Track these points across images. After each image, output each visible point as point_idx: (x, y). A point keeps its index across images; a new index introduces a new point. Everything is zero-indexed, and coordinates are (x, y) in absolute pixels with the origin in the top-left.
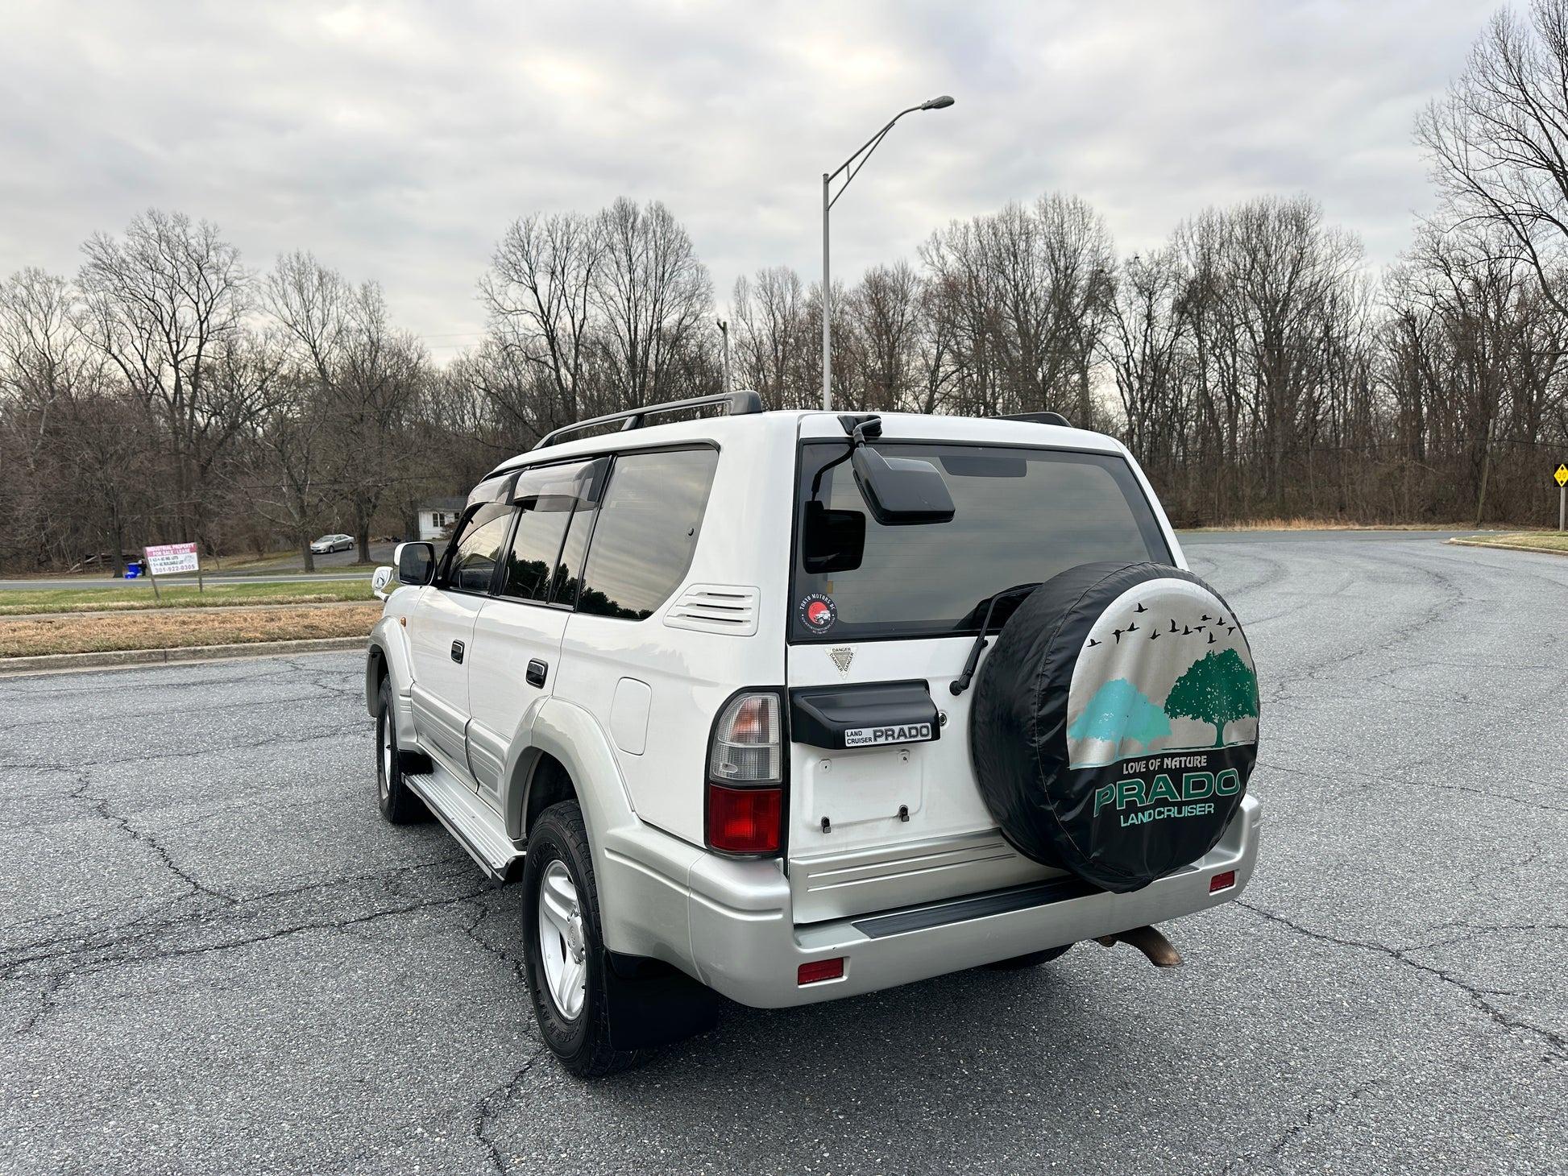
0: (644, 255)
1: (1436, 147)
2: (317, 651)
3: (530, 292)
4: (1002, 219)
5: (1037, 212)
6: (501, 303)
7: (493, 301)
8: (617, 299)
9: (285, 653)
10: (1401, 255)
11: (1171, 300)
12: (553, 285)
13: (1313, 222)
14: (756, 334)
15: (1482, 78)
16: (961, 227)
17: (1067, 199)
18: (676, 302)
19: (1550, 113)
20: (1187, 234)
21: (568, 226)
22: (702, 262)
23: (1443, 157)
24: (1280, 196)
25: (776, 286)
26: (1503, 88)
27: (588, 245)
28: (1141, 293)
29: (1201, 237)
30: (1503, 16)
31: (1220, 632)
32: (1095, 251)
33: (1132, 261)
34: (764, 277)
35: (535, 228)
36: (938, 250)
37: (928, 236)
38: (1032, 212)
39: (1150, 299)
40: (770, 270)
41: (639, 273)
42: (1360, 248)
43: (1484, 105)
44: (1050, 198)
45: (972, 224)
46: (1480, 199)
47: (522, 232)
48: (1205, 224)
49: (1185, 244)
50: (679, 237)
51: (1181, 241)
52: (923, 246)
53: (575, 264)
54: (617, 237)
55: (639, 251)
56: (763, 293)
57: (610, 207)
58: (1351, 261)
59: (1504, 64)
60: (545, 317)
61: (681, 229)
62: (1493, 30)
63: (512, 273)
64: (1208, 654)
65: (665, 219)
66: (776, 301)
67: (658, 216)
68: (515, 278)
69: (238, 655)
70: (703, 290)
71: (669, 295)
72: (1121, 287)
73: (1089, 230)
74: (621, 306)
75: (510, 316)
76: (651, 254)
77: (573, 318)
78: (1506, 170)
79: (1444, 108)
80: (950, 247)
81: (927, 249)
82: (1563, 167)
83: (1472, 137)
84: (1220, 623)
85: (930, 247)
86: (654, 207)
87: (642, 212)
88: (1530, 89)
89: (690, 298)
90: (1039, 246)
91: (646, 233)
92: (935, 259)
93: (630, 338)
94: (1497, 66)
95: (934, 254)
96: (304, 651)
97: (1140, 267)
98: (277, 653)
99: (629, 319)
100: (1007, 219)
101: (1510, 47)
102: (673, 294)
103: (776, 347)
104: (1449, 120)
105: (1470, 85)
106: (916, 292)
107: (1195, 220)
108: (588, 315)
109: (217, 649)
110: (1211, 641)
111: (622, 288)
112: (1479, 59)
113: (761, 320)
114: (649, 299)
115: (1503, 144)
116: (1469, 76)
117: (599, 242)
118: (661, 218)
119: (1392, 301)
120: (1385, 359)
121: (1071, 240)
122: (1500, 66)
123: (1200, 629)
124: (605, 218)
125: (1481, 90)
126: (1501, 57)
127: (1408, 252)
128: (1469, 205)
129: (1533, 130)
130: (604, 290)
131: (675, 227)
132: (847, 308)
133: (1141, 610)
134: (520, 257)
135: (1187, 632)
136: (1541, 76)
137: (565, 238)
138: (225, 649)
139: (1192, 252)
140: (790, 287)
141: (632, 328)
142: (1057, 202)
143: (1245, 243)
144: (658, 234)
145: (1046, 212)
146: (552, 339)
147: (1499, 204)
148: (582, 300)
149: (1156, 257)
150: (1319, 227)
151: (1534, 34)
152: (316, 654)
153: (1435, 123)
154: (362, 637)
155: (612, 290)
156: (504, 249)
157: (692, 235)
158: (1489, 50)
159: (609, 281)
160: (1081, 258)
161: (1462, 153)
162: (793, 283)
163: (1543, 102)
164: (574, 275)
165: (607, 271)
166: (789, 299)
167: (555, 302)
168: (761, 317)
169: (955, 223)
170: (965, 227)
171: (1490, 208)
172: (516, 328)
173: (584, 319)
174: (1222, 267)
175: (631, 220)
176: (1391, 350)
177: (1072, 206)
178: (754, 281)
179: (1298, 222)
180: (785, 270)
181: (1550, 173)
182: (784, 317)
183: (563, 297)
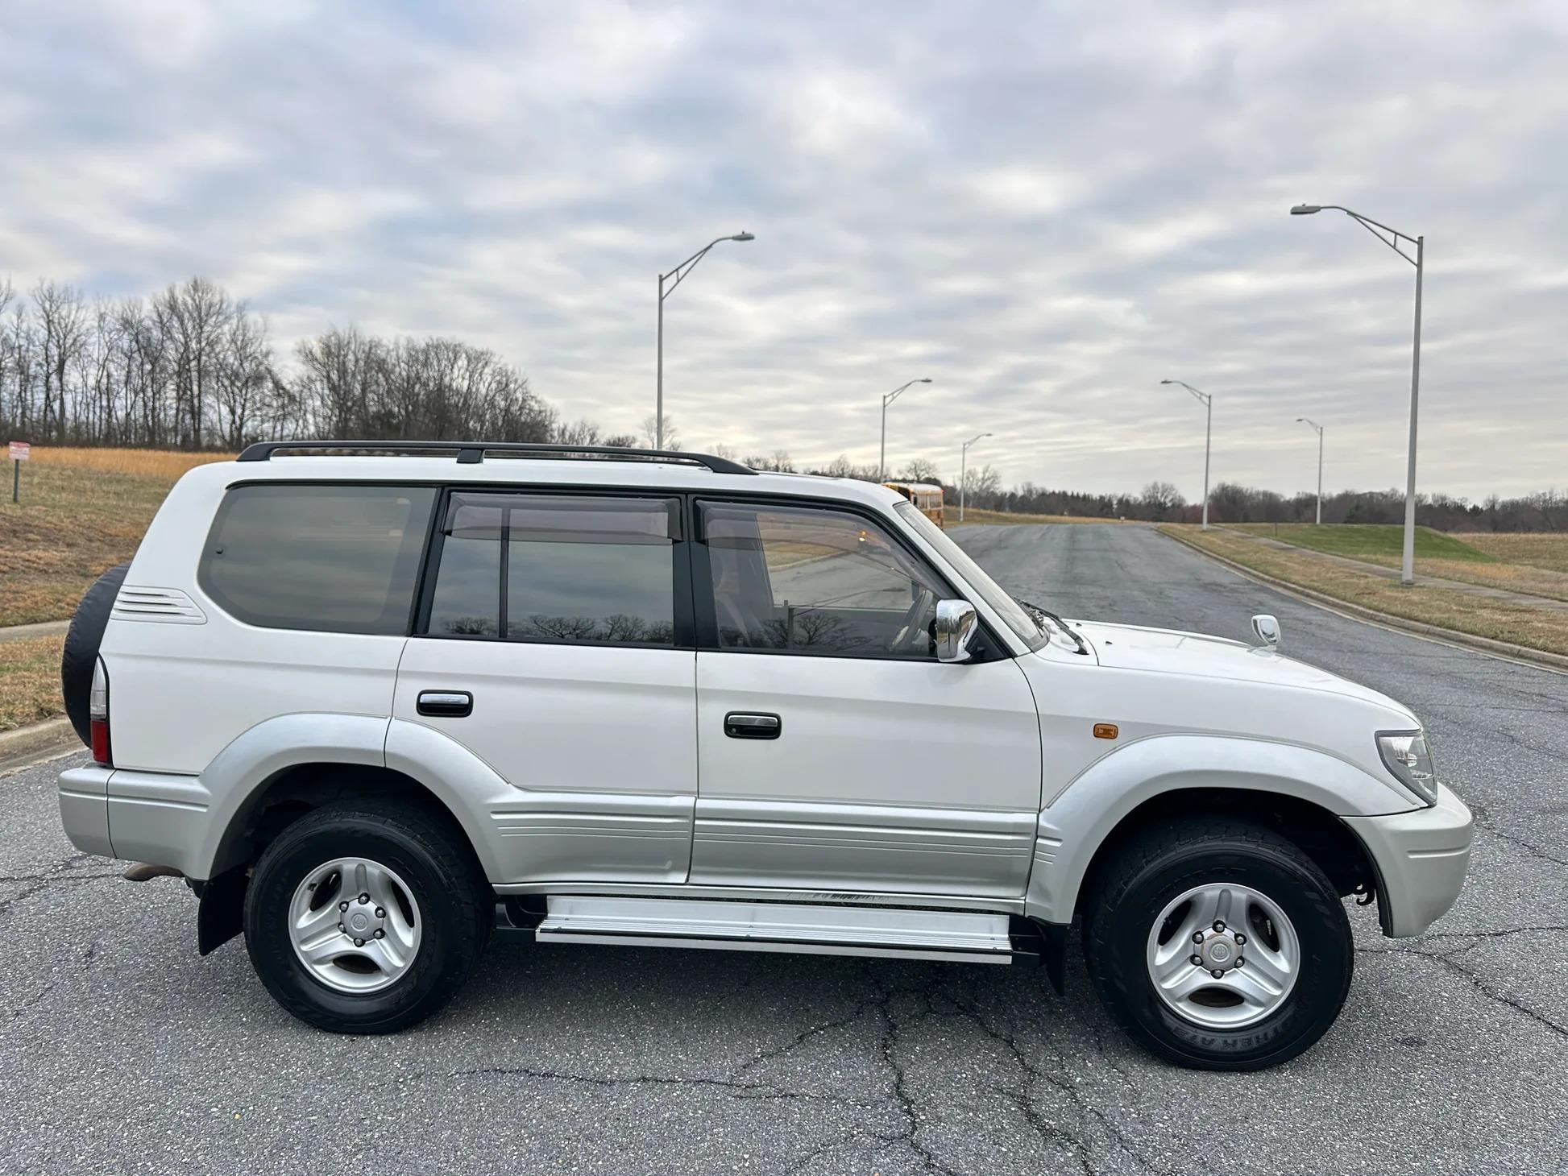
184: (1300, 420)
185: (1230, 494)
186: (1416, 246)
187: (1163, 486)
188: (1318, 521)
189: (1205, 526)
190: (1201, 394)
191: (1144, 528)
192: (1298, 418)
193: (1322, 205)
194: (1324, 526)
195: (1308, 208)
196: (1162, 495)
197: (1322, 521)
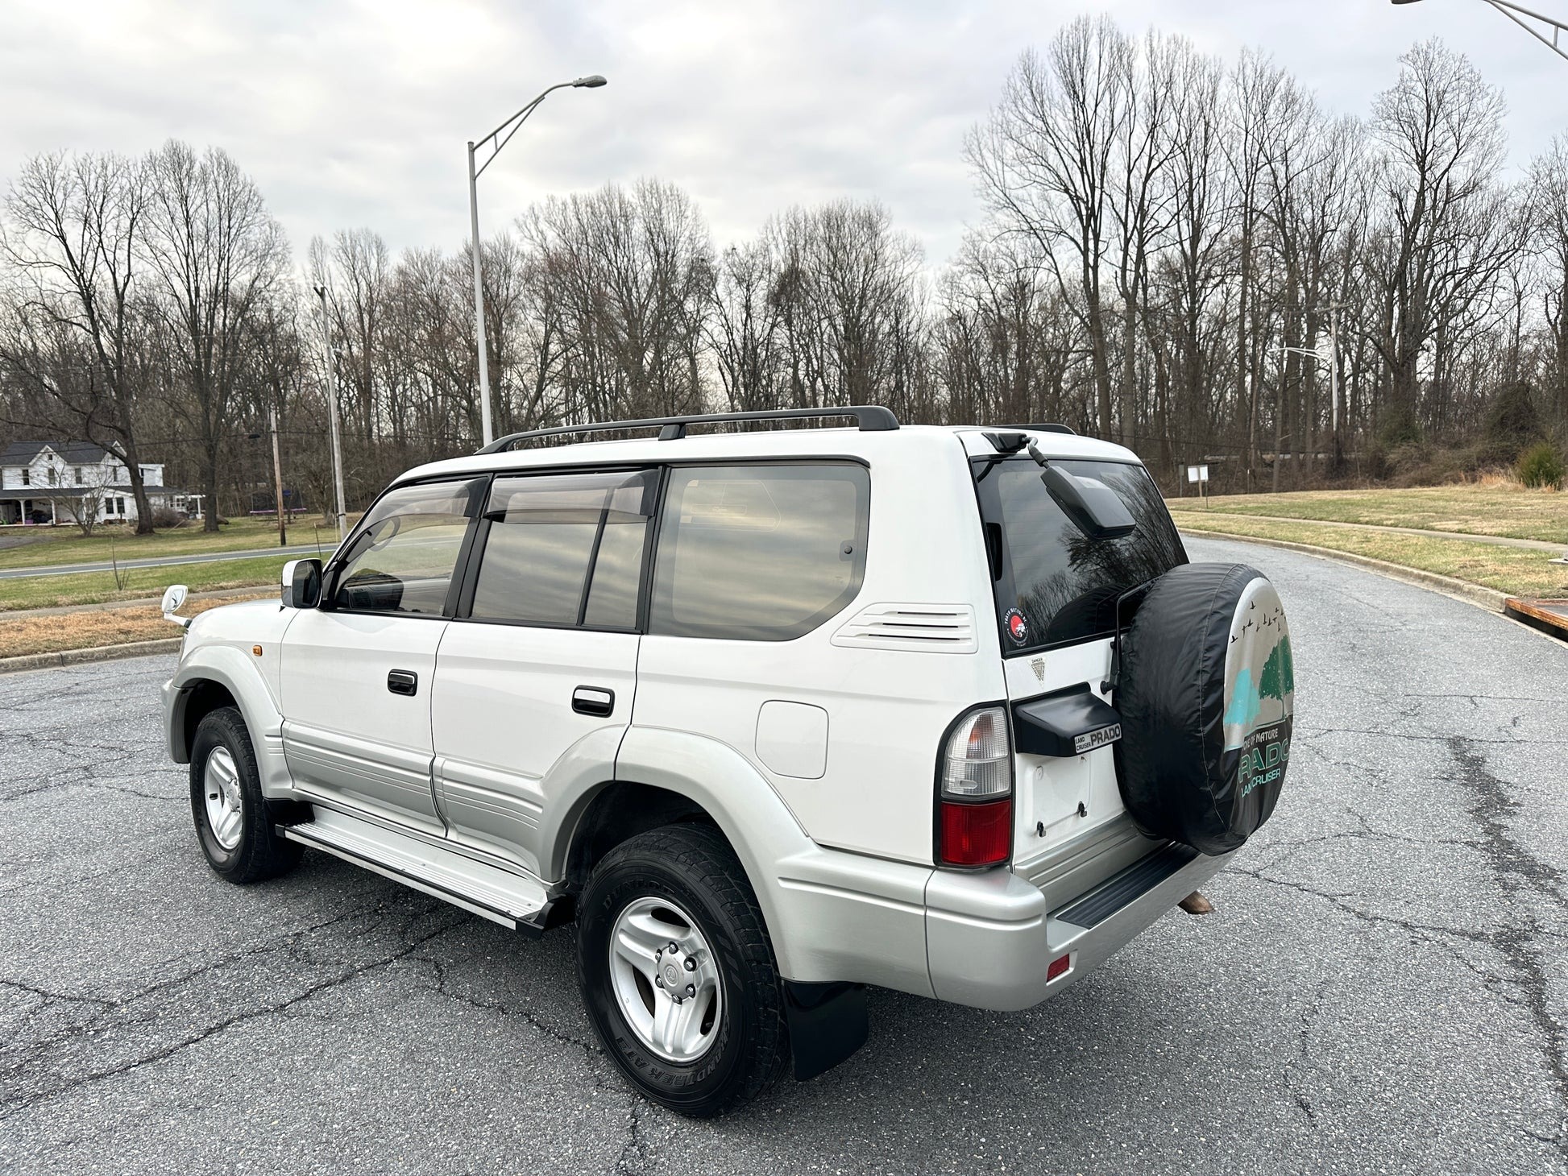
0: (204, 206)
1: (980, 166)
3: (57, 242)
4: (601, 199)
5: (636, 196)
6: (18, 254)
7: (6, 251)
8: (173, 255)
10: (949, 260)
11: (766, 292)
12: (87, 238)
13: (885, 225)
14: (338, 299)
15: (1014, 108)
16: (559, 203)
17: (664, 185)
18: (248, 259)
19: (1065, 143)
20: (776, 230)
21: (104, 167)
22: (276, 218)
23: (985, 175)
24: (858, 200)
25: (359, 249)
26: (1030, 118)
27: (131, 191)
28: (739, 283)
29: (789, 234)
30: (1028, 55)
32: (691, 239)
33: (730, 251)
34: (344, 238)
35: (61, 167)
36: (536, 224)
37: (525, 209)
38: (631, 196)
39: (748, 290)
40: (350, 232)
41: (199, 227)
42: (922, 252)
43: (1015, 132)
44: (647, 182)
45: (569, 201)
46: (1014, 214)
47: (44, 172)
48: (791, 220)
49: (774, 238)
50: (247, 189)
51: (770, 236)
52: (521, 219)
53: (115, 211)
54: (169, 185)
55: (198, 202)
56: (344, 257)
57: (159, 151)
58: (915, 264)
59: (1031, 98)
60: (77, 270)
61: (249, 180)
62: (1021, 67)
63: (32, 219)
65: (229, 170)
66: (359, 265)
67: (219, 164)
68: (36, 223)
70: (279, 249)
71: (236, 253)
72: (721, 279)
73: (687, 218)
74: (177, 263)
75: (30, 269)
76: (212, 205)
77: (114, 274)
78: (1035, 191)
79: (986, 132)
80: (550, 222)
81: (525, 223)
82: (1075, 192)
83: (1008, 158)
85: (529, 221)
86: (215, 154)
87: (200, 158)
88: (1050, 121)
89: (264, 256)
90: (638, 229)
91: (205, 183)
92: (534, 233)
93: (191, 301)
94: (1025, 100)
95: (532, 227)
97: (737, 259)
99: (188, 277)
100: (607, 198)
101: (1034, 84)
102: (243, 252)
103: (362, 316)
104: (990, 143)
105: (1006, 113)
106: (518, 266)
107: (783, 217)
108: (133, 271)
111: (179, 243)
112: (1012, 91)
113: (343, 285)
114: (212, 256)
115: (1032, 168)
116: (1005, 105)
117: (145, 188)
118: (223, 167)
119: (946, 302)
120: (938, 353)
121: (670, 225)
122: (1028, 99)
124: (152, 161)
125: (1013, 118)
126: (1028, 92)
127: (955, 258)
128: (1006, 218)
129: (1053, 159)
130: (154, 243)
131: (241, 178)
132: (447, 278)
134: (42, 200)
136: (1057, 111)
137: (101, 181)
139: (781, 247)
140: (375, 251)
141: (193, 289)
142: (654, 186)
143: (828, 241)
144: (221, 185)
145: (644, 196)
146: (87, 295)
147: (1029, 220)
148: (127, 253)
149: (751, 249)
150: (890, 231)
151: (1051, 74)
153: (979, 144)
155: (165, 243)
156: (19, 189)
157: (261, 187)
158: (1019, 84)
159: (160, 233)
160: (680, 245)
161: (1000, 172)
162: (378, 247)
163: (1060, 134)
164: (114, 223)
165: (157, 222)
166: (373, 264)
167: (91, 254)
168: (342, 281)
169: (553, 199)
170: (563, 204)
171: (1022, 223)
172: (39, 283)
173: (129, 274)
174: (807, 263)
175: (186, 166)
176: (942, 344)
177: (668, 193)
178: (332, 242)
179: (870, 224)
180: (368, 233)
181: (1066, 196)
182: (368, 284)
183: (100, 249)
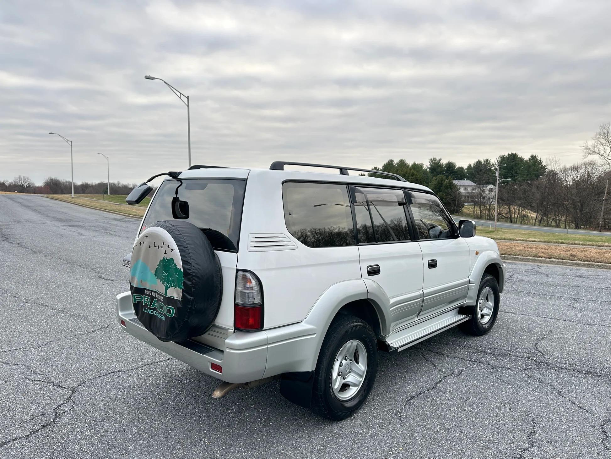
2: (566, 265)
9: (551, 264)
31: (168, 250)
64: (164, 258)
69: (532, 262)
84: (168, 247)
96: (560, 265)
98: (548, 263)
109: (524, 258)
110: (165, 253)
123: (162, 247)
133: (146, 237)
135: (158, 248)
138: (527, 259)
152: (566, 266)
154: (593, 263)
184: (99, 154)
185: (54, 182)
186: (187, 99)
187: (24, 177)
188: (109, 194)
189: (73, 195)
190: (67, 140)
191: (39, 196)
192: (98, 153)
193: (156, 77)
194: (112, 196)
195: (151, 77)
196: (24, 181)
197: (110, 194)
